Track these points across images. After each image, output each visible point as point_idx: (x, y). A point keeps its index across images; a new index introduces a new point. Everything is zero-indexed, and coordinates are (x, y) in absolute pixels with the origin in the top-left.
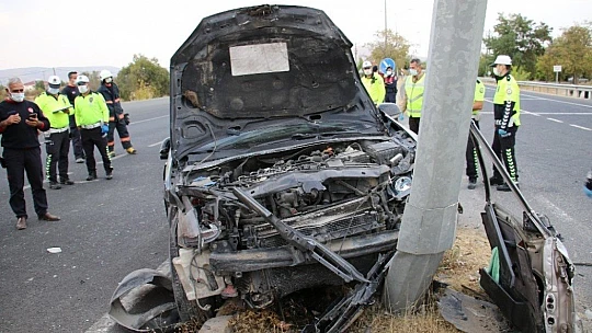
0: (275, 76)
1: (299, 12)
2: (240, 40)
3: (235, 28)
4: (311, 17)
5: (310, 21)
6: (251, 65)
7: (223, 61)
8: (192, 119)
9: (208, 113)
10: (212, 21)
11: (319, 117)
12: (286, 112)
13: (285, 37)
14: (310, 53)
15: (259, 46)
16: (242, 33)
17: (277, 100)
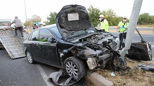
0: (76, 21)
1: (81, 7)
2: (70, 12)
3: (69, 9)
4: (83, 8)
5: (83, 9)
6: (72, 18)
7: (66, 17)
8: (64, 31)
9: (67, 29)
10: (65, 7)
11: (86, 30)
12: (81, 29)
13: (78, 12)
14: (83, 16)
15: (73, 14)
16: (70, 11)
17: (78, 26)
